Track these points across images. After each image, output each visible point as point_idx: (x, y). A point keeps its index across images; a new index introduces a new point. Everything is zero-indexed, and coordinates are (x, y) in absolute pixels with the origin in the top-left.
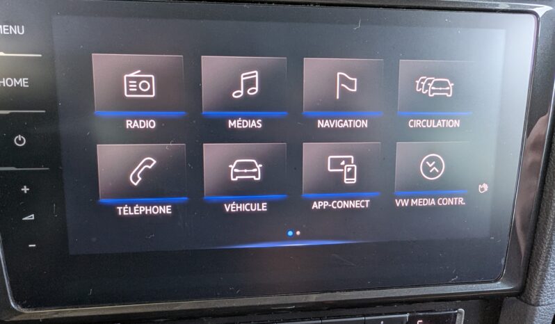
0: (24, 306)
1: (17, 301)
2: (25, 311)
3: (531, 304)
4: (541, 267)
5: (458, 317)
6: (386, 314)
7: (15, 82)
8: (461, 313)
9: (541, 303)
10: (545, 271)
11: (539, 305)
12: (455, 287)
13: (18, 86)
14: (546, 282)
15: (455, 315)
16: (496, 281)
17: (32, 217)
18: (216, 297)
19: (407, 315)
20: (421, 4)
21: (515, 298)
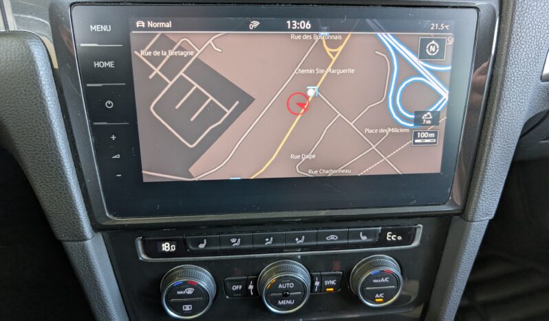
0: (115, 216)
1: (110, 212)
2: (116, 219)
3: (468, 221)
4: (476, 194)
5: (418, 231)
6: (364, 227)
7: (105, 64)
8: (419, 227)
9: (474, 220)
10: (478, 197)
11: (473, 221)
12: (414, 208)
13: (107, 67)
14: (478, 205)
15: (416, 229)
16: (444, 204)
17: (118, 156)
18: (244, 212)
19: (380, 228)
20: (391, 4)
21: (458, 217)
